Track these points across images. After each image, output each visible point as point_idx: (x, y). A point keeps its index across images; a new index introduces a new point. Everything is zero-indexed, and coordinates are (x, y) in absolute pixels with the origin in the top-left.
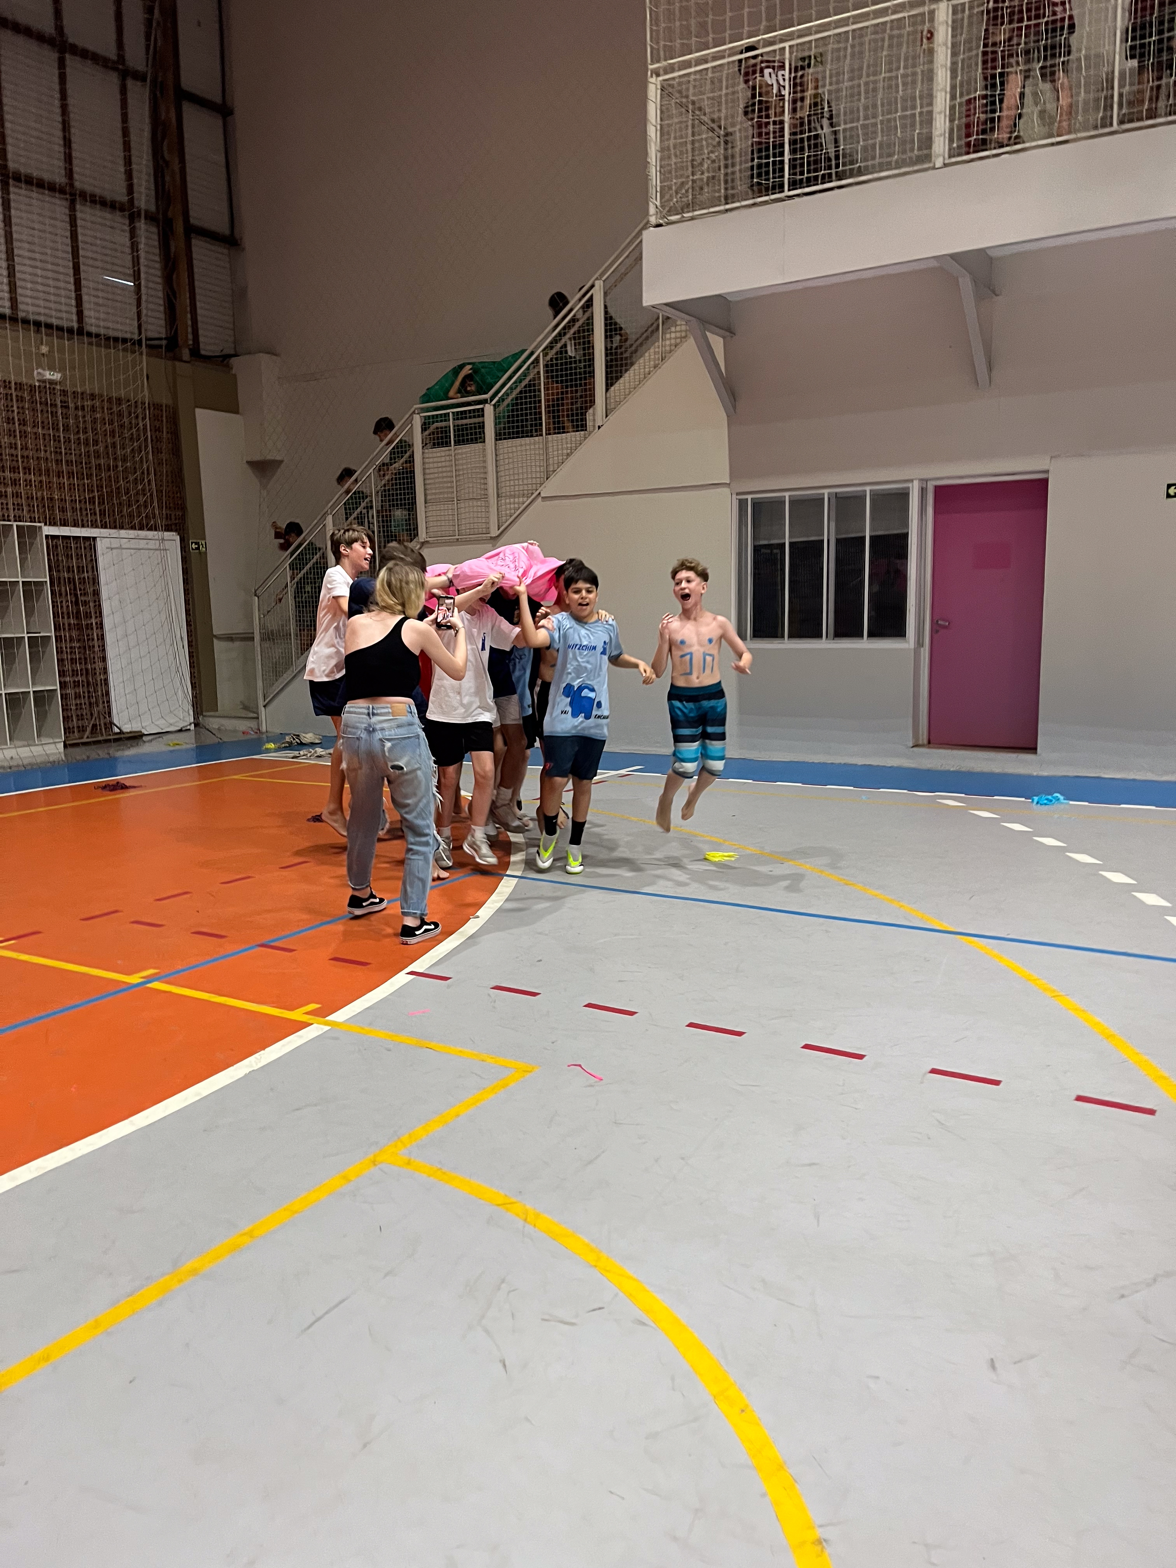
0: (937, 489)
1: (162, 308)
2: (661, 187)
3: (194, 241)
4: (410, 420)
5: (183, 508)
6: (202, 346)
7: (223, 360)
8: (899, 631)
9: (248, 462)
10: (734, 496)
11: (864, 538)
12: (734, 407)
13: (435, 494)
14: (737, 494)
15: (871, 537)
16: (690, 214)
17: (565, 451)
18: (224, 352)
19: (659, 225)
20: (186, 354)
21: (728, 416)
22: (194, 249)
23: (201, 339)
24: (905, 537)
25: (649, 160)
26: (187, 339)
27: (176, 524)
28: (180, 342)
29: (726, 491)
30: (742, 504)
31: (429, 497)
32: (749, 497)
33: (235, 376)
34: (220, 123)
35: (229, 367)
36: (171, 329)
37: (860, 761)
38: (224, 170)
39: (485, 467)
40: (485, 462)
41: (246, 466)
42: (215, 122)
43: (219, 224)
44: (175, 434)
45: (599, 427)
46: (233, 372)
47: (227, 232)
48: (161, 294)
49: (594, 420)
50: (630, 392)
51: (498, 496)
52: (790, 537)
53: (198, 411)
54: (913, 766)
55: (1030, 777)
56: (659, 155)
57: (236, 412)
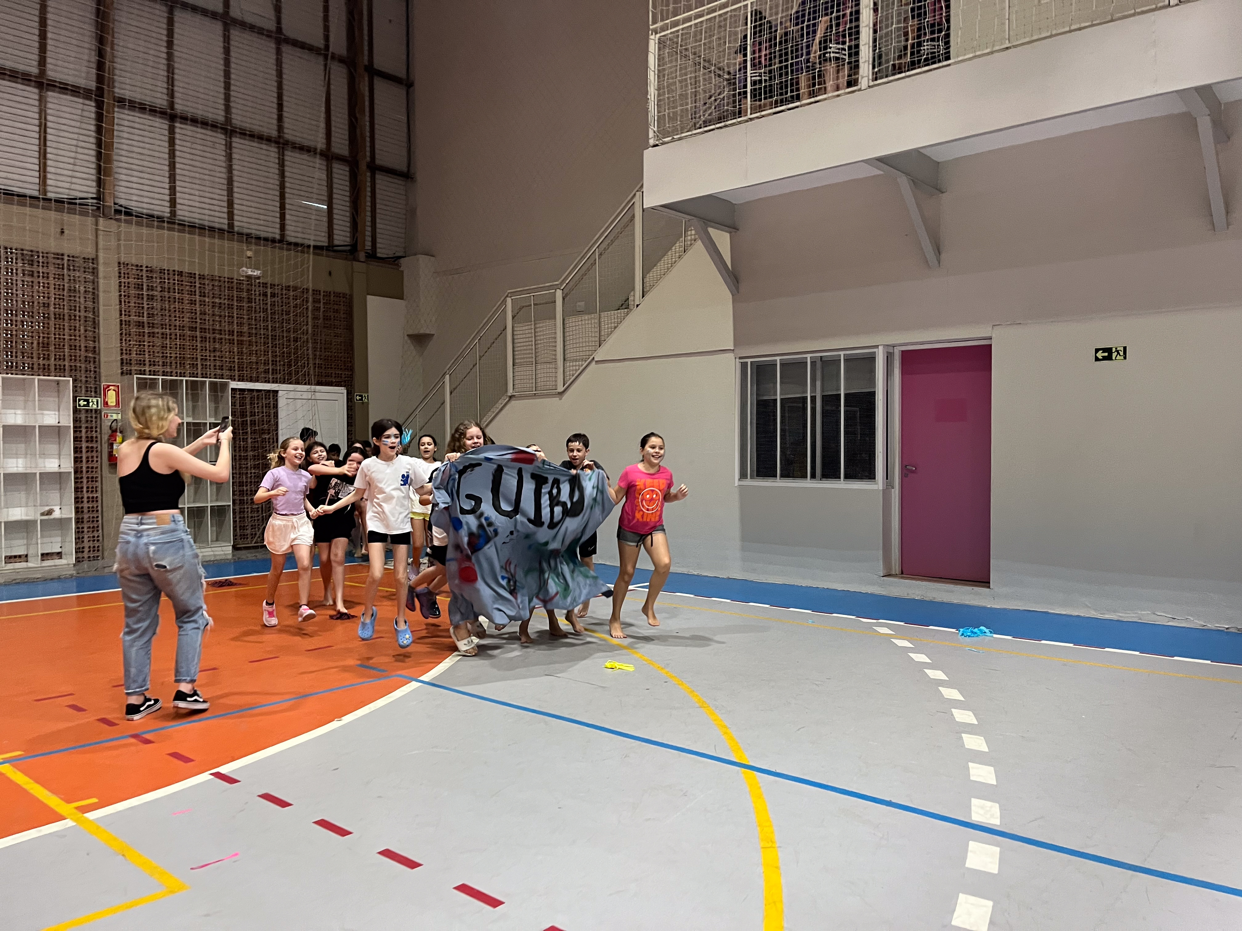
0: (904, 353)
1: (348, 224)
2: (658, 117)
3: (377, 176)
4: (504, 301)
5: (352, 369)
6: (378, 250)
7: (394, 261)
8: (870, 475)
9: (408, 335)
10: (737, 360)
11: (840, 395)
12: (737, 289)
13: (521, 358)
14: (740, 358)
15: (846, 395)
16: (678, 136)
17: (613, 325)
18: (398, 254)
19: (657, 145)
20: (362, 256)
21: (733, 295)
22: (377, 181)
23: (378, 245)
24: (873, 394)
25: (649, 97)
26: (364, 245)
27: (345, 381)
28: (359, 248)
29: (731, 356)
30: (744, 366)
31: (517, 361)
32: (749, 361)
33: (402, 272)
34: (404, 92)
35: (399, 266)
36: (354, 237)
37: (840, 587)
38: (405, 125)
39: (555, 338)
40: (556, 333)
41: (406, 338)
42: (400, 92)
43: (399, 163)
44: (350, 314)
45: (637, 306)
46: (401, 269)
47: (405, 169)
48: (348, 214)
49: (634, 300)
50: (661, 278)
51: (564, 359)
52: (781, 394)
53: (369, 297)
54: (884, 593)
55: (985, 608)
56: (656, 92)
57: (401, 298)
